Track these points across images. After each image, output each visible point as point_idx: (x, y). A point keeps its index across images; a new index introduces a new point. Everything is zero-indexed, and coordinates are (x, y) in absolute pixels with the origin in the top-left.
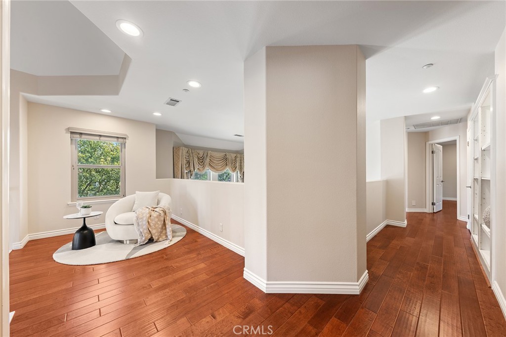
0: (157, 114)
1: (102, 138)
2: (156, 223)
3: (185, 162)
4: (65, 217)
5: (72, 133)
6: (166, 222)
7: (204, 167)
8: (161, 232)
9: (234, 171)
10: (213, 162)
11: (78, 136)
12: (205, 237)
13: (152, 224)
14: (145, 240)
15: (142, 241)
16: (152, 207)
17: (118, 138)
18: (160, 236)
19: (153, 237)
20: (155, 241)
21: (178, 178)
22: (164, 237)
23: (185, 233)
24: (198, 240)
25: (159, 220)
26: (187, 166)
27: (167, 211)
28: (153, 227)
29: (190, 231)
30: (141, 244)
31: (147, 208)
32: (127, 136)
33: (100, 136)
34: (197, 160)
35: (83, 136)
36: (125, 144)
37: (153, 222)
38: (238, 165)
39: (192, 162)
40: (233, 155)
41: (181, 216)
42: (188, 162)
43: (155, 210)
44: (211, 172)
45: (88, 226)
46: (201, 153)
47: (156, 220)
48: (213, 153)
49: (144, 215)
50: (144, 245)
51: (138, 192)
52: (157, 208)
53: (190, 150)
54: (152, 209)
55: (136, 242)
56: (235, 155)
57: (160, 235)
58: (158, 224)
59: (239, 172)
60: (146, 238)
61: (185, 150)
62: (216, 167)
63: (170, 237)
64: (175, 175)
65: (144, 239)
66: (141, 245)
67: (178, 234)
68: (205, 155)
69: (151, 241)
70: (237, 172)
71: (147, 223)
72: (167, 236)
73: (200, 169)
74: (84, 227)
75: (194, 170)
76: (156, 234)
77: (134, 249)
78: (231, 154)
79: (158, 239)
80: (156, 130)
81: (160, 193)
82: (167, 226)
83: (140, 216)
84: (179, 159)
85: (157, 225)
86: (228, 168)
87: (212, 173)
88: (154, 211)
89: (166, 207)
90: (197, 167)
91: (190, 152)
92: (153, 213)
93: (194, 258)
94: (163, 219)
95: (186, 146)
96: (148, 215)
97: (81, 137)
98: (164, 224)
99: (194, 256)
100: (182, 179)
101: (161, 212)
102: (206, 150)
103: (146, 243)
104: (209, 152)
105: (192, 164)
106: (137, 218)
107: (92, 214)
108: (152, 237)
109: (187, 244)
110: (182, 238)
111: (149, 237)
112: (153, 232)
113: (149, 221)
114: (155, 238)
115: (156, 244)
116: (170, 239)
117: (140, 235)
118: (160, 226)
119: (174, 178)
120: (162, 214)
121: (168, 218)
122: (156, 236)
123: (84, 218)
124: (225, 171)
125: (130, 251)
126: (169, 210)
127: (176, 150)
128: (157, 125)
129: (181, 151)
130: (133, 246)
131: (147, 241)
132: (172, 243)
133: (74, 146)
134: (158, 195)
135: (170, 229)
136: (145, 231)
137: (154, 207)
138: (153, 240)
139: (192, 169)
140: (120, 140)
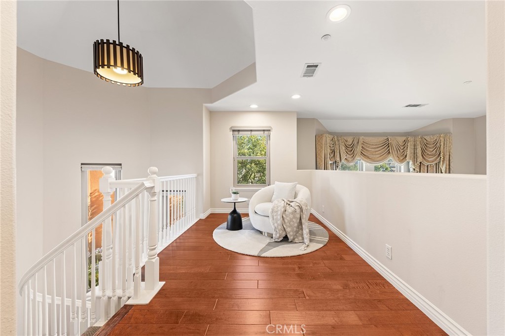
0: (296, 97)
1: (253, 133)
2: (291, 220)
3: (329, 151)
4: (222, 200)
5: (234, 131)
6: (303, 221)
7: (353, 157)
8: (297, 232)
9: (402, 161)
10: (367, 150)
11: (237, 133)
12: (357, 255)
13: (286, 221)
14: (279, 237)
15: (276, 237)
16: (289, 201)
17: (264, 130)
18: (295, 237)
19: (288, 235)
20: (290, 240)
21: (321, 169)
22: (300, 238)
23: (326, 239)
24: (344, 256)
25: (294, 217)
26: (332, 155)
27: (304, 207)
28: (288, 224)
29: (334, 239)
30: (276, 240)
31: (283, 200)
32: (271, 128)
33: (251, 131)
34: (344, 148)
35: (240, 133)
36: (270, 136)
37: (288, 218)
38: (409, 152)
39: (338, 151)
40: (401, 140)
41: (323, 214)
42: (333, 152)
43: (291, 204)
44: (364, 162)
45: (237, 211)
46: (350, 140)
47: (291, 216)
48: (367, 138)
49: (279, 209)
50: (278, 242)
51: (278, 183)
52: (293, 202)
53: (336, 137)
54: (288, 203)
55: (271, 236)
56: (404, 138)
57: (296, 235)
58: (293, 221)
59: (411, 163)
60: (280, 235)
61: (330, 137)
62: (371, 156)
63: (307, 241)
64: (318, 166)
65: (278, 235)
66: (276, 242)
67: (318, 238)
68: (355, 142)
69: (285, 239)
70: (409, 162)
71: (282, 219)
72: (303, 239)
73: (349, 159)
74: (234, 211)
75: (341, 161)
76: (291, 233)
77: (269, 244)
78: (397, 137)
79: (294, 239)
80: (297, 119)
81: (298, 185)
82: (303, 226)
83: (275, 209)
84: (322, 148)
85: (292, 223)
86: (390, 158)
87: (364, 164)
88: (289, 205)
89: (303, 203)
90: (344, 157)
91: (336, 139)
92: (288, 207)
93: (338, 290)
94: (298, 216)
95: (330, 133)
96: (283, 210)
97: (238, 134)
98: (301, 223)
99: (339, 287)
100: (326, 170)
101: (297, 208)
102: (356, 136)
103: (281, 241)
104: (361, 138)
105: (338, 154)
106: (273, 210)
107: (240, 200)
108: (286, 236)
109: (328, 259)
110: (321, 245)
111: (284, 235)
112: (288, 230)
113: (284, 216)
114: (290, 238)
115: (291, 245)
116: (307, 244)
117: (275, 230)
118: (296, 225)
119: (316, 169)
120: (298, 211)
121: (304, 216)
122: (291, 236)
123: (235, 203)
124: (386, 161)
125: (265, 245)
126: (307, 206)
127: (318, 138)
128: (298, 113)
129: (324, 138)
130: (268, 240)
131: (281, 239)
132: (309, 250)
133: (235, 142)
134: (295, 187)
135: (307, 230)
136: (280, 227)
137: (290, 200)
138: (288, 240)
139: (338, 159)
140: (266, 132)
